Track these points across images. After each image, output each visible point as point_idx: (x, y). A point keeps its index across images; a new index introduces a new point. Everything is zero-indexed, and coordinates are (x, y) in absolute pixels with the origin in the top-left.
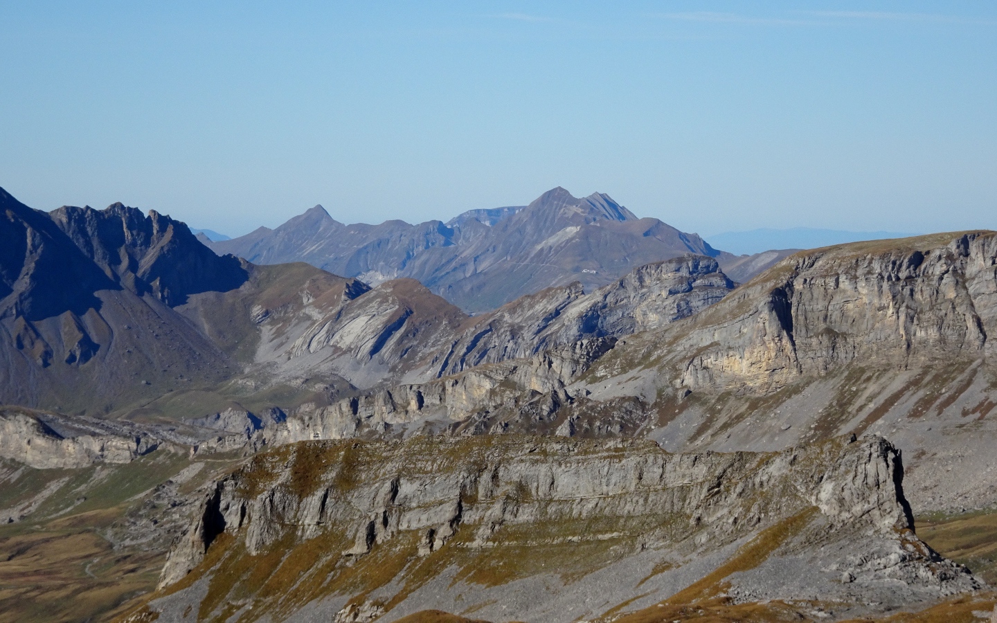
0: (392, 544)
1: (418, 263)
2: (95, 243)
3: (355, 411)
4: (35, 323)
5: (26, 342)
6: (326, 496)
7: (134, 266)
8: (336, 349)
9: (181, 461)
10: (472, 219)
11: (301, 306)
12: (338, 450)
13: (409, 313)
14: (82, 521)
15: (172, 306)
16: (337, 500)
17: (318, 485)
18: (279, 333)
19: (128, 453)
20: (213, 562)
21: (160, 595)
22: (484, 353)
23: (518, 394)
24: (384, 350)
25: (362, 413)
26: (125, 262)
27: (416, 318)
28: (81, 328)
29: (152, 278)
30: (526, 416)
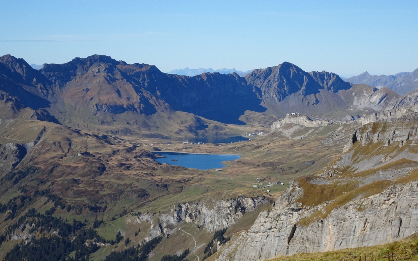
0: (394, 144)
1: (388, 84)
2: (319, 79)
3: (376, 116)
4: (306, 96)
5: (304, 100)
6: (379, 134)
7: (327, 84)
8: (371, 102)
9: (338, 126)
10: (400, 75)
11: (363, 93)
12: (382, 124)
13: (387, 95)
14: (317, 138)
15: (335, 93)
16: (381, 134)
17: (377, 131)
18: (358, 99)
19: (327, 124)
20: (355, 147)
21: (343, 154)
22: (403, 104)
23: (412, 113)
24: (381, 103)
25: (378, 116)
26: (325, 83)
27: (388, 96)
28: (316, 97)
29: (331, 86)
30: (414, 117)
